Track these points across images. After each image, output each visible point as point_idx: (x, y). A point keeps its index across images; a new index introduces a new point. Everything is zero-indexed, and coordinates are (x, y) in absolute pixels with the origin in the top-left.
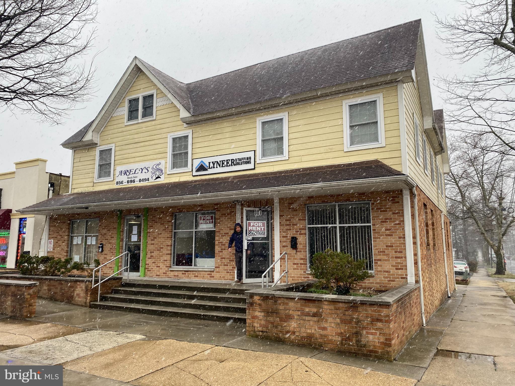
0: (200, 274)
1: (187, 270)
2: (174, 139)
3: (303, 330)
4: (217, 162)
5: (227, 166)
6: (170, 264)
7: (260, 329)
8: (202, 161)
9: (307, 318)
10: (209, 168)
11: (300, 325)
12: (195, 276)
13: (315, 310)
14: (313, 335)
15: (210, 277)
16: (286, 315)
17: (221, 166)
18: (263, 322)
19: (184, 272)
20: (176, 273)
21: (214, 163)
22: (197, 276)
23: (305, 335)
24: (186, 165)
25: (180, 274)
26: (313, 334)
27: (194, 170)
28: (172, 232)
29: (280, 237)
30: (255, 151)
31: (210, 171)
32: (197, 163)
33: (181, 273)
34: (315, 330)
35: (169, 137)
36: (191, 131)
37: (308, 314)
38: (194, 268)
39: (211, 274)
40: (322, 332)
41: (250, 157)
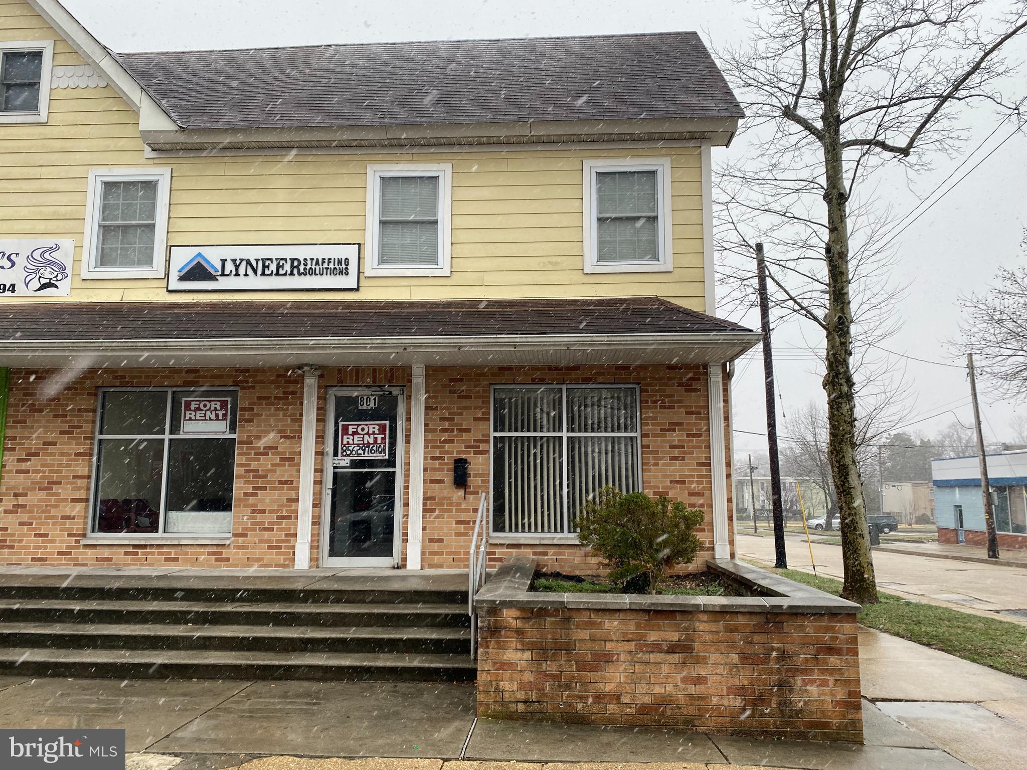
0: (187, 553)
1: (143, 543)
2: (109, 187)
3: (642, 688)
4: (248, 262)
5: (277, 274)
6: (85, 529)
7: (521, 696)
8: (199, 255)
9: (654, 657)
10: (223, 274)
11: (634, 677)
12: (166, 560)
13: (674, 636)
14: (668, 698)
15: (217, 560)
16: (594, 655)
17: (260, 271)
18: (528, 677)
19: (131, 550)
20: (106, 553)
21: (238, 262)
22: (176, 560)
23: (647, 700)
24: (148, 260)
25: (119, 555)
26: (670, 695)
27: (174, 275)
28: (92, 438)
29: (425, 458)
30: (359, 245)
31: (223, 283)
32: (182, 259)
33: (122, 550)
34: (676, 685)
35: (91, 177)
36: (166, 171)
37: (656, 648)
38: (162, 539)
39: (221, 553)
40: (692, 689)
41: (346, 259)
